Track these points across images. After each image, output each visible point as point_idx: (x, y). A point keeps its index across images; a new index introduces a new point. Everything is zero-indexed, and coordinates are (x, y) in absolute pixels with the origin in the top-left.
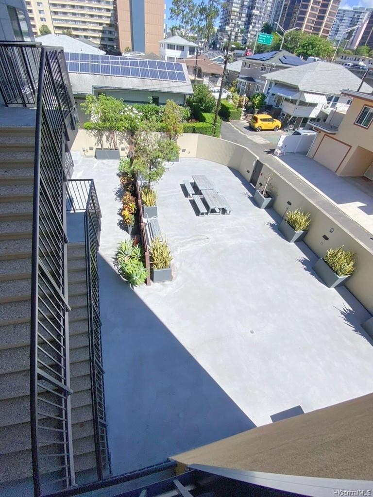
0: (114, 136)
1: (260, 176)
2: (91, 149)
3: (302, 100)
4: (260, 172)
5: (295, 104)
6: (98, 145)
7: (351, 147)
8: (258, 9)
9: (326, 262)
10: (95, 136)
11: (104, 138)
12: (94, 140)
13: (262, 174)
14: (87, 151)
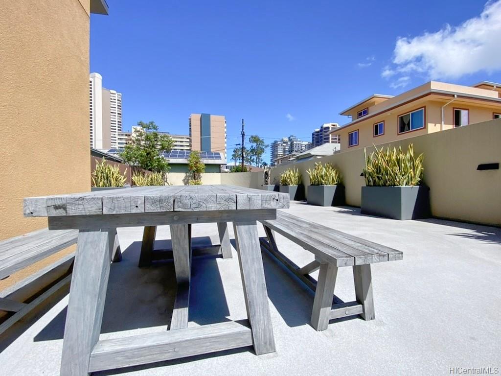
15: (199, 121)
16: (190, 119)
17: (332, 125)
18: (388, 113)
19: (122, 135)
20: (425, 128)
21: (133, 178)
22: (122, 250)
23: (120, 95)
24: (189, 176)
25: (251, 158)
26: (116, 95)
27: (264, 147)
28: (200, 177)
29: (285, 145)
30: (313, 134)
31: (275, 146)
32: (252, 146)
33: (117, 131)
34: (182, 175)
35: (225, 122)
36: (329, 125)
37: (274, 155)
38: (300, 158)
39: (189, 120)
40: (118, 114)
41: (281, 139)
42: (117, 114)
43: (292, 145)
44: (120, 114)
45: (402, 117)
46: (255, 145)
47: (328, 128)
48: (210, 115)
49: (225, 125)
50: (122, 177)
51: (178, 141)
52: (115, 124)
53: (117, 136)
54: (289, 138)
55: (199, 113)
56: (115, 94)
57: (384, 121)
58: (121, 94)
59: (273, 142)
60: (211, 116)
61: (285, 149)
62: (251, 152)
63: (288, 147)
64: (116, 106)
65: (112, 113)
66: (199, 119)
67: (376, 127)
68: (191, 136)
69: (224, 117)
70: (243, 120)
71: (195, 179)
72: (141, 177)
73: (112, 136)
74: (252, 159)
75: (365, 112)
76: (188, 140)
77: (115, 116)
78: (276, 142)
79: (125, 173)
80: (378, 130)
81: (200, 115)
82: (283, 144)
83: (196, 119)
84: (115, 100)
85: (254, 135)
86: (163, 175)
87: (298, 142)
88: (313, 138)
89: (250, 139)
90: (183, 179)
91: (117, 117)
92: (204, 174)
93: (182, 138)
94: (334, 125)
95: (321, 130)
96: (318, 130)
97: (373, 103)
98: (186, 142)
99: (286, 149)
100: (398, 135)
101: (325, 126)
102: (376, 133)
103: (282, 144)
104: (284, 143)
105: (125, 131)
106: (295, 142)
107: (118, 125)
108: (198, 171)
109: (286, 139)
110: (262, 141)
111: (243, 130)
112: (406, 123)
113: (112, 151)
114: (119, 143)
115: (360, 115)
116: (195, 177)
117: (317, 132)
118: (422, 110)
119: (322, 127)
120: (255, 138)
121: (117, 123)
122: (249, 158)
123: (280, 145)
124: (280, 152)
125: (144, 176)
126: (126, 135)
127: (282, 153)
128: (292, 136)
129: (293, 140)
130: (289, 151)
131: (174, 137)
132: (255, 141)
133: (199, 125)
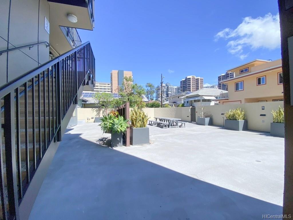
0: (107, 110)
1: (196, 113)
2: (92, 118)
3: (203, 99)
4: (195, 111)
5: (200, 101)
6: (97, 116)
7: (241, 101)
8: (170, 92)
9: (277, 122)
10: (96, 111)
11: (101, 112)
12: (95, 113)
13: (197, 112)
14: (90, 119)
15: (117, 75)
17: (192, 77)
27: (154, 90)
29: (164, 88)
30: (181, 82)
35: (132, 75)
36: (190, 77)
46: (149, 88)
47: (190, 78)
48: (123, 71)
51: (103, 86)
54: (166, 84)
62: (147, 92)
63: (166, 90)
66: (117, 73)
67: (259, 79)
69: (132, 72)
70: (161, 74)
75: (247, 70)
81: (118, 71)
83: (115, 73)
87: (172, 87)
88: (181, 84)
93: (105, 84)
94: (193, 77)
95: (186, 80)
96: (184, 80)
97: (253, 65)
100: (278, 85)
101: (188, 77)
102: (259, 83)
103: (162, 88)
106: (169, 87)
109: (164, 85)
110: (153, 86)
115: (242, 71)
117: (183, 81)
119: (186, 78)
120: (149, 84)
128: (168, 83)
129: (168, 85)
130: (166, 92)
131: (100, 84)
132: (150, 86)
133: (117, 76)
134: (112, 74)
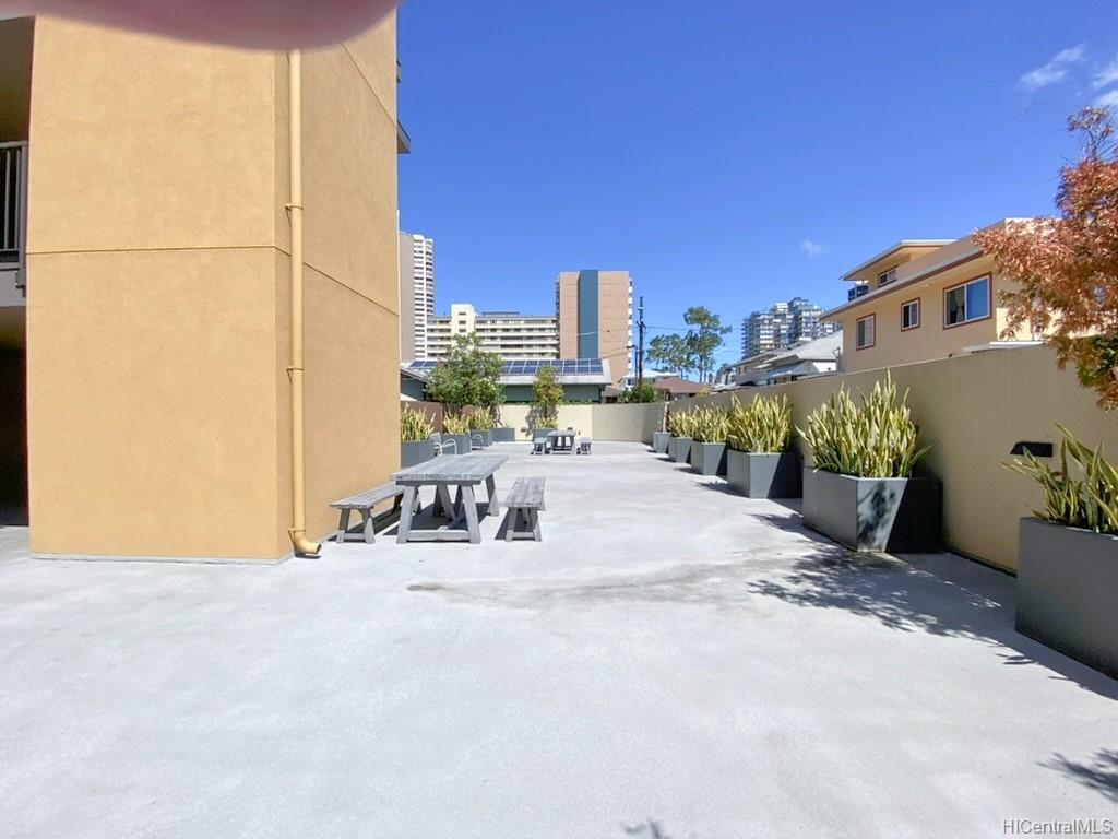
15: (576, 287)
16: (558, 284)
18: (925, 284)
19: (435, 322)
20: (991, 317)
21: (445, 422)
22: (423, 507)
23: (430, 243)
24: (536, 411)
25: (688, 357)
26: (424, 244)
27: (718, 332)
28: (554, 413)
29: (779, 321)
31: (752, 326)
32: (691, 332)
33: (425, 313)
34: (525, 410)
35: (631, 283)
37: (751, 347)
38: (778, 364)
39: (555, 287)
40: (428, 279)
41: (770, 306)
42: (424, 281)
43: (797, 319)
44: (431, 280)
45: (952, 292)
46: (696, 328)
48: (597, 271)
49: (630, 290)
50: (429, 426)
51: (536, 329)
52: (422, 299)
53: (424, 323)
54: (791, 304)
55: (575, 270)
56: (421, 241)
57: (919, 299)
58: (431, 240)
59: (748, 316)
60: (600, 274)
61: (779, 330)
62: (688, 344)
63: (788, 327)
64: (424, 266)
65: (417, 278)
66: (576, 282)
67: (906, 309)
68: (558, 318)
69: (627, 273)
70: (641, 298)
71: (546, 417)
72: (456, 420)
73: (417, 323)
74: (691, 359)
76: (554, 326)
77: (422, 284)
78: (755, 315)
79: (432, 420)
80: (908, 316)
81: (578, 273)
82: (775, 320)
83: (569, 281)
84: (421, 252)
85: (695, 306)
86: (493, 412)
87: (813, 314)
89: (685, 315)
90: (526, 415)
91: (424, 286)
92: (563, 406)
93: (543, 322)
97: (907, 258)
98: (551, 329)
99: (782, 332)
100: (945, 329)
102: (906, 324)
103: (770, 320)
104: (777, 316)
105: (440, 316)
106: (804, 314)
107: (428, 300)
108: (553, 402)
109: (782, 306)
110: (715, 319)
111: (641, 317)
112: (960, 304)
113: (416, 364)
114: (429, 338)
115: (884, 280)
116: (546, 412)
118: (986, 280)
120: (697, 312)
121: (425, 297)
122: (685, 357)
123: (767, 322)
124: (766, 338)
125: (459, 419)
126: (441, 322)
127: (771, 342)
128: (799, 299)
129: (800, 308)
130: (790, 336)
131: (527, 322)
132: (698, 320)
133: (576, 294)
134: (559, 288)
